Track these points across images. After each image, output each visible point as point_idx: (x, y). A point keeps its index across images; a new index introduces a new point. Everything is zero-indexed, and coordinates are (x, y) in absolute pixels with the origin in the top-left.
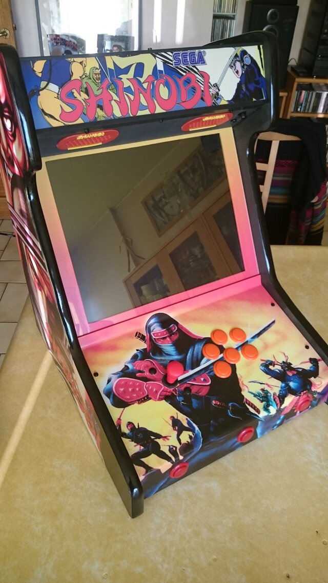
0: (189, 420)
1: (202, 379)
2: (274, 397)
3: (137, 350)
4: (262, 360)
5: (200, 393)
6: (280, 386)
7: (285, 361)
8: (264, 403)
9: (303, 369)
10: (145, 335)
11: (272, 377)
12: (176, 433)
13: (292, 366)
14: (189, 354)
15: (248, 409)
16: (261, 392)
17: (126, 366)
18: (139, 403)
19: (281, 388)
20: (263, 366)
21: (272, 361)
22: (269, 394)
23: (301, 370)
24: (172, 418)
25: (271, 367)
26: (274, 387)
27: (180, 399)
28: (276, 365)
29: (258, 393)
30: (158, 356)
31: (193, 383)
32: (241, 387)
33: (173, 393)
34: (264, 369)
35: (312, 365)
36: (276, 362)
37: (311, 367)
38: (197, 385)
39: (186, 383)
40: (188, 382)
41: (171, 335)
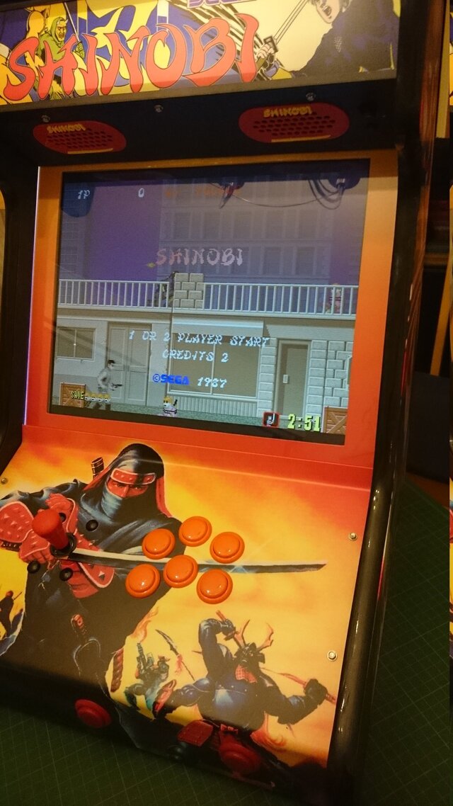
0: (23, 613)
1: (101, 573)
2: (166, 686)
3: (75, 481)
5: (76, 589)
6: (197, 679)
8: (139, 681)
10: (105, 467)
11: (204, 653)
14: (126, 527)
15: (107, 669)
16: (156, 661)
17: (42, 492)
18: (2, 546)
19: (196, 684)
20: (210, 624)
21: (235, 628)
22: (163, 676)
23: (268, 684)
24: (11, 593)
25: (220, 637)
26: (185, 672)
27: (46, 577)
28: (232, 640)
29: (149, 658)
30: (87, 504)
31: (85, 570)
32: (137, 628)
33: (47, 564)
34: (205, 631)
35: (304, 695)
36: (240, 635)
37: (296, 697)
38: (87, 577)
39: (77, 562)
40: (81, 564)
41: (134, 486)
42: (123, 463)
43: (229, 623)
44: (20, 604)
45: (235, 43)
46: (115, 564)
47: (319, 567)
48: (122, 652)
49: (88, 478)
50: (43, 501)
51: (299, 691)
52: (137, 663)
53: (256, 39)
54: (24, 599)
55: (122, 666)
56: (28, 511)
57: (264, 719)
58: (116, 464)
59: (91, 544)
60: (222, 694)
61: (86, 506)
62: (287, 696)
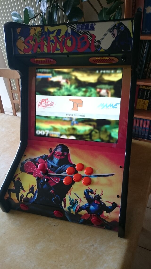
0: (37, 190)
1: (56, 179)
2: (78, 206)
3: (45, 155)
4: (89, 188)
5: (50, 184)
6: (85, 204)
7: (99, 195)
8: (71, 205)
9: (105, 205)
10: (53, 151)
11: (86, 198)
12: (29, 192)
13: (101, 199)
14: (61, 167)
15: (62, 203)
16: (74, 200)
17: (36, 158)
18: (28, 174)
19: (85, 205)
20: (87, 190)
22: (77, 204)
23: (103, 204)
24: (33, 186)
25: (90, 193)
26: (82, 202)
27: (42, 181)
28: (93, 194)
29: (72, 200)
30: (49, 161)
31: (52, 179)
32: (68, 192)
33: (41, 177)
34: (86, 192)
35: (112, 206)
36: (95, 193)
37: (110, 206)
38: (53, 180)
39: (49, 177)
40: (50, 177)
41: (61, 156)
42: (57, 149)
43: (92, 190)
44: (36, 188)
45: (89, 41)
46: (60, 177)
47: (113, 175)
48: (65, 199)
49: (48, 154)
50: (37, 161)
51: (111, 205)
52: (69, 201)
53: (95, 41)
54: (37, 187)
55: (66, 202)
56: (33, 163)
57: (103, 212)
58: (56, 150)
59: (52, 172)
60: (92, 207)
61: (49, 162)
62: (108, 206)
